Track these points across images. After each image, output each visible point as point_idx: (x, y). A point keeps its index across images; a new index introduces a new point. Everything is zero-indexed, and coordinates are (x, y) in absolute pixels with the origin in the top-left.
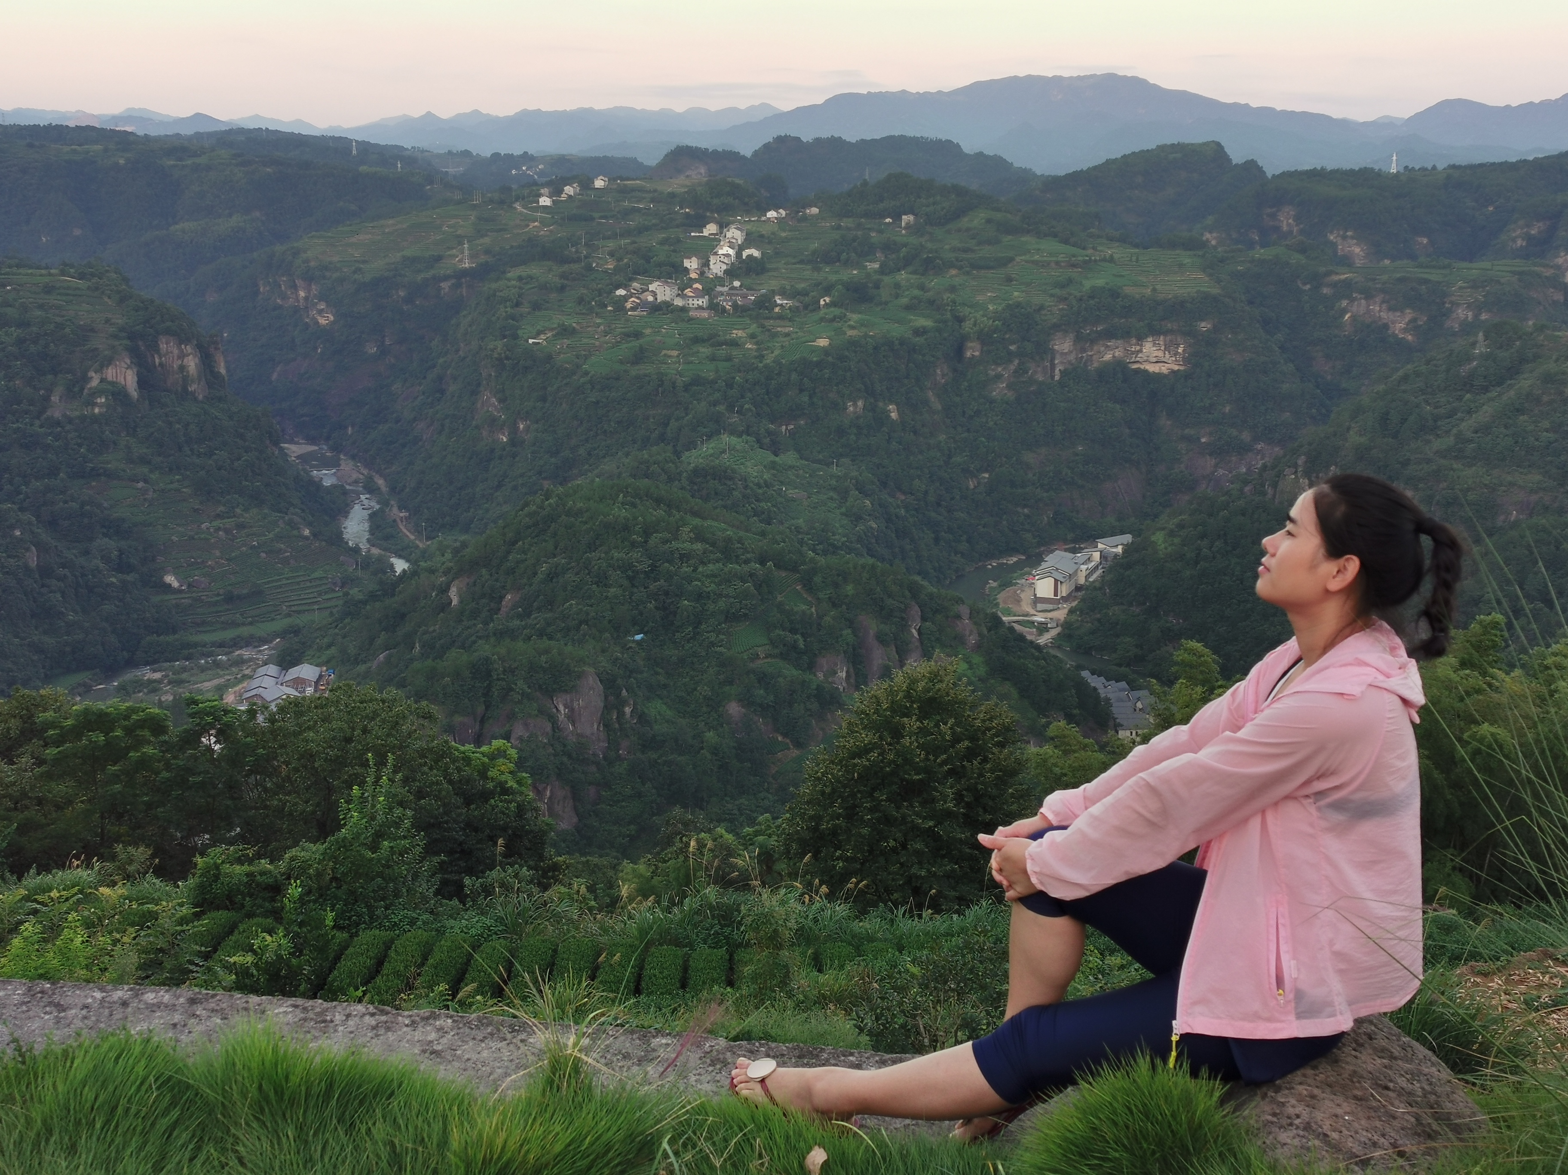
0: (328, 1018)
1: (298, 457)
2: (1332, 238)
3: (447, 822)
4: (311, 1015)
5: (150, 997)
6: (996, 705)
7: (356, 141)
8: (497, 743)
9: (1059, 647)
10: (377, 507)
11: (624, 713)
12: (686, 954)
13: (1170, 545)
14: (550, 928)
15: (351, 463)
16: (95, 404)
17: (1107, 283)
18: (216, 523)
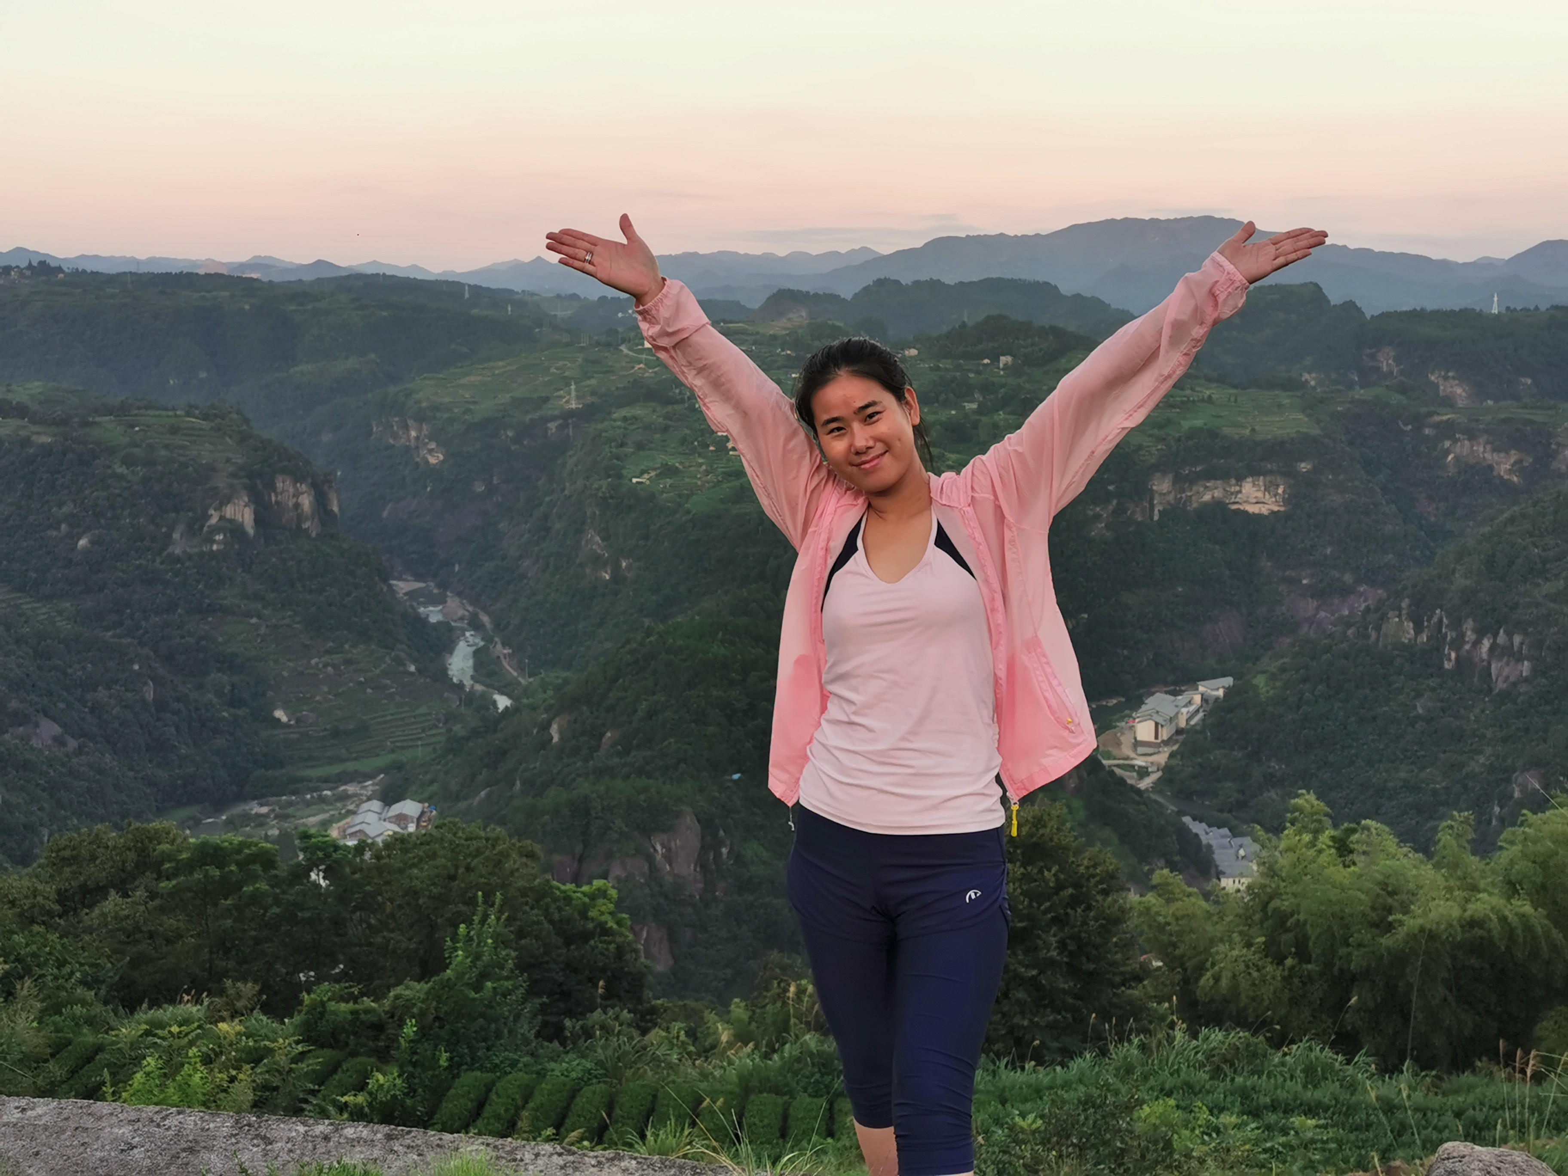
0: (519, 1157)
1: (405, 594)
2: (1433, 378)
3: (547, 963)
4: (501, 1153)
5: (350, 1131)
6: (1100, 851)
7: (469, 285)
8: (598, 883)
9: (1160, 792)
10: (482, 644)
11: (721, 854)
12: (785, 1102)
13: (1272, 688)
14: (650, 1073)
15: (457, 600)
16: (213, 542)
17: (1205, 424)
18: (325, 659)
